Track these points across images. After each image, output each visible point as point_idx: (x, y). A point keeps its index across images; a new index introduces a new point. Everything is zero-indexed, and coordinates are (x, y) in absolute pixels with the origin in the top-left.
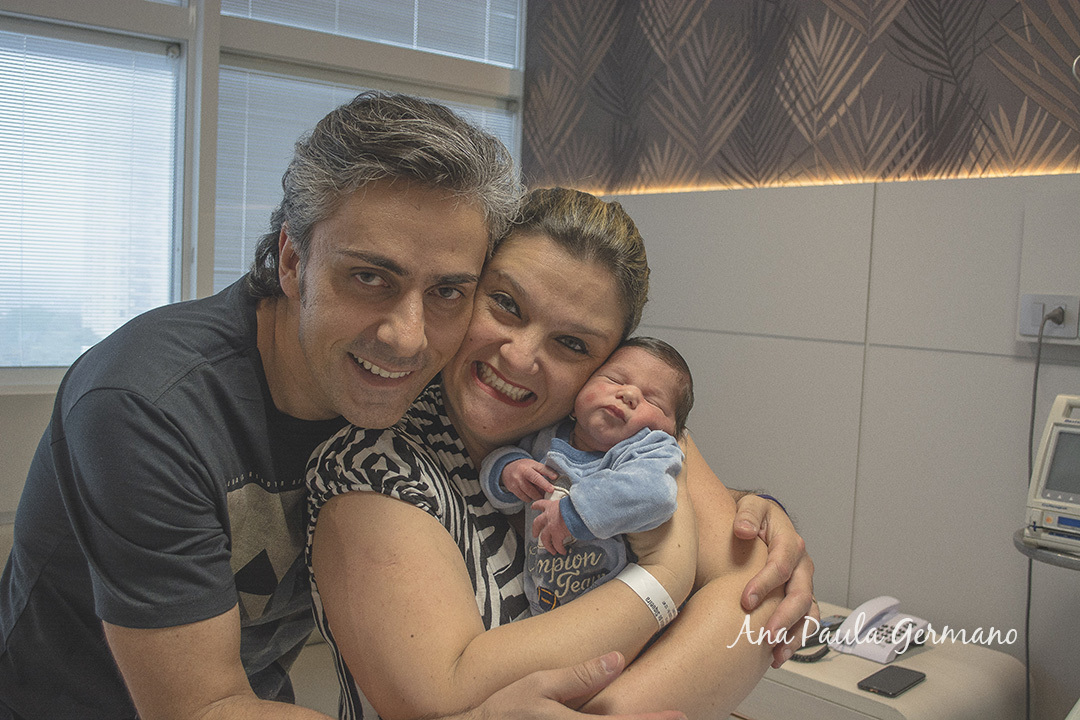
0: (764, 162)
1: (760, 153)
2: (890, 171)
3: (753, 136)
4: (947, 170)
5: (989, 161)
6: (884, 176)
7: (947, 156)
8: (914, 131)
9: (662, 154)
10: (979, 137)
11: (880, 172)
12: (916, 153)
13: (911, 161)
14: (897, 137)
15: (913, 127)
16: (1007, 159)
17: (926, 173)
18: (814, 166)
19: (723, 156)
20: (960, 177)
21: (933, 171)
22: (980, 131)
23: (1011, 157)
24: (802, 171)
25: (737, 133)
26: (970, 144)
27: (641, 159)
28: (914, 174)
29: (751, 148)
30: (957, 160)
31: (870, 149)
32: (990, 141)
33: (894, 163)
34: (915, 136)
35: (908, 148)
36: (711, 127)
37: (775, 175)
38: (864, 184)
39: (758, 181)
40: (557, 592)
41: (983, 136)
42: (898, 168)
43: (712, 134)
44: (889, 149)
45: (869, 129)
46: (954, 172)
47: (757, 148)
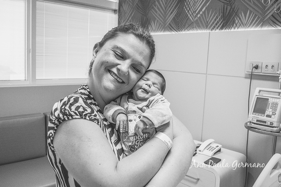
0: (181, 27)
1: (180, 24)
2: (213, 29)
3: (178, 20)
4: (228, 29)
5: (239, 26)
6: (212, 30)
7: (228, 25)
8: (220, 19)
9: (154, 24)
10: (237, 20)
11: (211, 29)
12: (220, 24)
13: (219, 26)
14: (215, 20)
15: (219, 18)
16: (244, 26)
17: (222, 29)
18: (194, 28)
19: (170, 25)
20: (231, 30)
21: (224, 29)
22: (237, 18)
23: (245, 25)
24: (191, 29)
25: (174, 19)
26: (234, 22)
27: (149, 26)
28: (220, 30)
29: (177, 23)
30: (231, 26)
31: (208, 23)
32: (239, 21)
33: (214, 27)
34: (220, 20)
35: (218, 23)
36: (167, 17)
37: (184, 30)
38: (207, 32)
39: (179, 31)
40: (136, 146)
41: (238, 20)
42: (215, 28)
43: (167, 19)
44: (213, 23)
45: (208, 18)
46: (230, 29)
47: (179, 23)
